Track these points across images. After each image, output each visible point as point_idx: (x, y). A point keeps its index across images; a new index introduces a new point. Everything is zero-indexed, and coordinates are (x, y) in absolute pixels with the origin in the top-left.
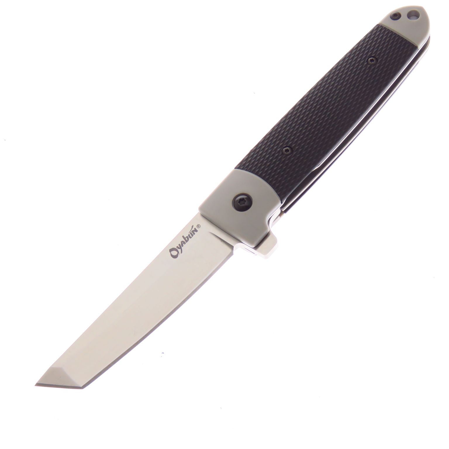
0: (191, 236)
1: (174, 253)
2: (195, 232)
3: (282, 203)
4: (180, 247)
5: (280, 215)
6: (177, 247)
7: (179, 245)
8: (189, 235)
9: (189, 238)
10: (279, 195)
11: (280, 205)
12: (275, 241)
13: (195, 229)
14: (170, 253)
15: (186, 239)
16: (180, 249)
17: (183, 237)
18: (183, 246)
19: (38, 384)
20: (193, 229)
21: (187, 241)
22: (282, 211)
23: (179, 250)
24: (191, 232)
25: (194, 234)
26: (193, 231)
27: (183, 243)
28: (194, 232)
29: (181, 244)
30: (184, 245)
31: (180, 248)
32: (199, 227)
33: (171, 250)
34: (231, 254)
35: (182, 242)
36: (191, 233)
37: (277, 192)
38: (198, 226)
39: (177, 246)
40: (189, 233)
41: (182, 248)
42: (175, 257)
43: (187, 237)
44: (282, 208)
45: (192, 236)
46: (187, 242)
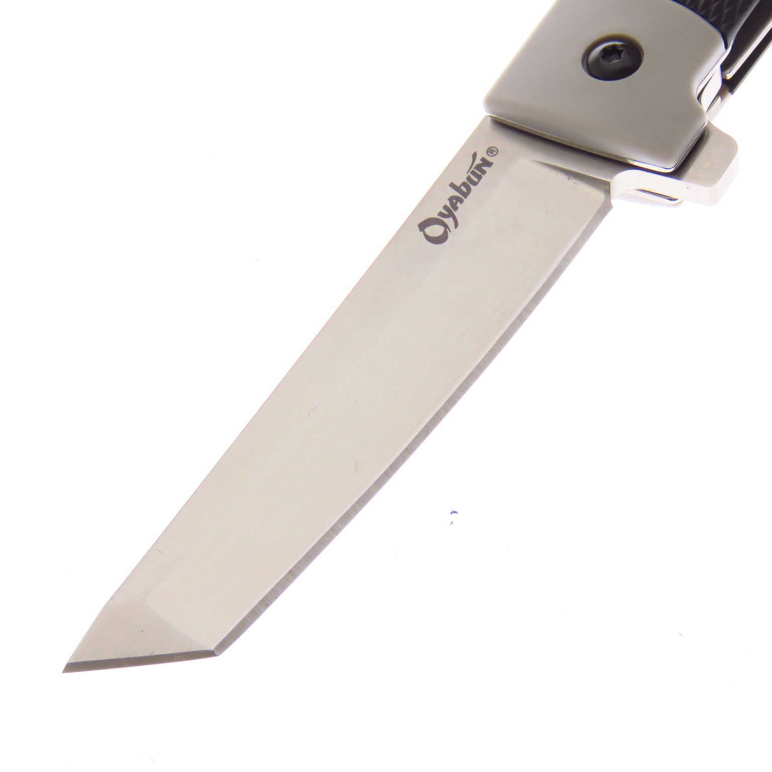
0: (476, 180)
1: (435, 231)
2: (485, 168)
3: (726, 47)
4: (450, 211)
5: (721, 94)
6: (441, 214)
7: (445, 207)
8: (469, 178)
9: (472, 187)
10: (715, 24)
11: (721, 53)
12: (730, 147)
13: (483, 159)
14: (422, 232)
15: (462, 191)
16: (451, 219)
17: (452, 185)
18: (456, 208)
19: (73, 667)
20: (478, 161)
21: (466, 195)
22: (724, 81)
23: (449, 221)
24: (472, 169)
25: (484, 172)
26: (479, 167)
27: (455, 202)
28: (483, 168)
29: (449, 206)
30: (459, 204)
31: (451, 214)
32: (495, 153)
33: (423, 226)
34: (606, 208)
35: (451, 199)
36: (473, 173)
37: (705, 17)
38: (491, 151)
39: (438, 212)
40: (469, 174)
41: (456, 213)
42: (440, 240)
43: (464, 184)
44: (725, 66)
45: (479, 178)
46: (466, 198)
